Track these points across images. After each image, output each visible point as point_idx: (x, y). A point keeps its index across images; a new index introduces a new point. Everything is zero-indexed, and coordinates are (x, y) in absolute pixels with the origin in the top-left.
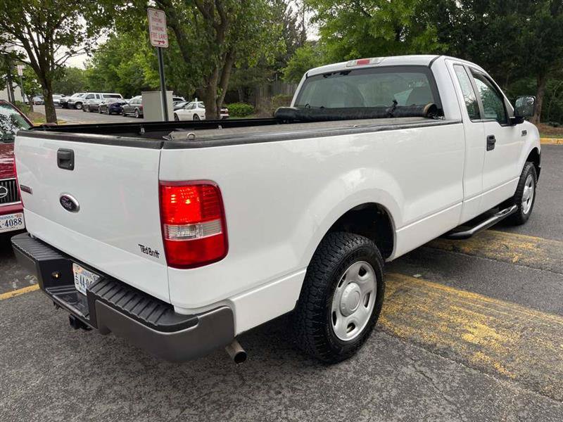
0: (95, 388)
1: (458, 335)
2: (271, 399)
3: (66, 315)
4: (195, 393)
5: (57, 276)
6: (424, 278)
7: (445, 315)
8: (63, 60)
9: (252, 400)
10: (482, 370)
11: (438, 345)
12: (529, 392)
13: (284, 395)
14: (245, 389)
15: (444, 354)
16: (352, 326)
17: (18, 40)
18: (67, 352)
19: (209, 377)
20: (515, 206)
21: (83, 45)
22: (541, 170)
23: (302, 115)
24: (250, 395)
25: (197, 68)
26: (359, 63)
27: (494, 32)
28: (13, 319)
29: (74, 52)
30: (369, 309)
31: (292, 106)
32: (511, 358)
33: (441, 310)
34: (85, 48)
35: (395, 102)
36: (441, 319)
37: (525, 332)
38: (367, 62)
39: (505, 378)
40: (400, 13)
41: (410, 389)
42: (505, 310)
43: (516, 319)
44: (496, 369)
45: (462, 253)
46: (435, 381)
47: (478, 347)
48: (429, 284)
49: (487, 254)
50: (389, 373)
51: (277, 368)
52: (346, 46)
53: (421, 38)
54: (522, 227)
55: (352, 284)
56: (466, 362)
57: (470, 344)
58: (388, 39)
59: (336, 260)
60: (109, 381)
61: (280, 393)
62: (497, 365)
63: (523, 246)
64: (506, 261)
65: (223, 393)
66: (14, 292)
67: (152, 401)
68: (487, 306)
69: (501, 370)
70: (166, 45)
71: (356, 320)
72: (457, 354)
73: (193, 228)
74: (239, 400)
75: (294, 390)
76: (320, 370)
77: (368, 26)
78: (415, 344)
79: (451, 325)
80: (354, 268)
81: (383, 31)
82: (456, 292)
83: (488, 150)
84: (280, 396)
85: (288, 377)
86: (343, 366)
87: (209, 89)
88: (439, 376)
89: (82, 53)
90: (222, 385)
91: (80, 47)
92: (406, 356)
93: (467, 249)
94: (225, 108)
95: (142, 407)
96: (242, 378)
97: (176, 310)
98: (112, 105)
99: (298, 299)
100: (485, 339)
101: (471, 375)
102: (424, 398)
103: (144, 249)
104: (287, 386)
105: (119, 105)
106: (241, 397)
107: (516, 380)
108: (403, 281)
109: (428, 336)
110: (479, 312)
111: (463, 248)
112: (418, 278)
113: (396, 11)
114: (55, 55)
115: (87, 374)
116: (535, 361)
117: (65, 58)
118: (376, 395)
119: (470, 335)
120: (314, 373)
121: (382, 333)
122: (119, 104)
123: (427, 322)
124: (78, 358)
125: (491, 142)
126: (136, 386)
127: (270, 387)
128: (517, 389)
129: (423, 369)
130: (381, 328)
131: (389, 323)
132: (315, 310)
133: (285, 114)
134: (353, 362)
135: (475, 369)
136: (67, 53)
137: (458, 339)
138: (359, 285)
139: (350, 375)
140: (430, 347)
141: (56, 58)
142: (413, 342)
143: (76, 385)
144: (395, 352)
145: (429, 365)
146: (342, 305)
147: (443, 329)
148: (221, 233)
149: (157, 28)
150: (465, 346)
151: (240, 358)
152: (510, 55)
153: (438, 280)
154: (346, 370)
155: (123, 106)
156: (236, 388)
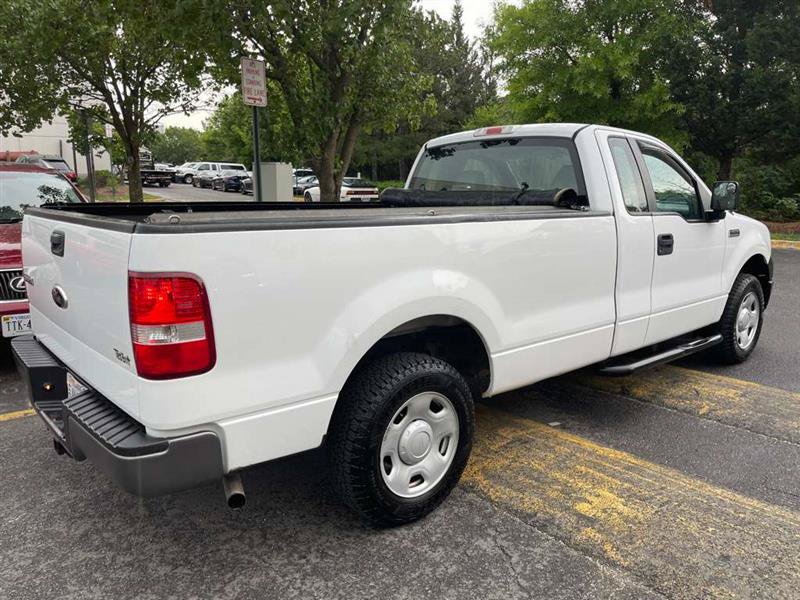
0: (81, 531)
1: (570, 504)
2: (290, 563)
3: (51, 437)
4: (199, 548)
5: (48, 387)
6: (563, 427)
7: (562, 476)
8: (155, 120)
9: (266, 562)
10: (586, 551)
11: (538, 515)
12: (641, 586)
13: (308, 561)
14: (265, 549)
15: (543, 528)
16: (418, 478)
17: (99, 92)
18: (64, 487)
19: (224, 531)
20: (719, 336)
21: (181, 101)
22: (773, 287)
23: (412, 198)
24: (265, 557)
25: (307, 133)
26: (489, 132)
27: (753, 88)
28: (15, 444)
29: (170, 110)
30: (447, 459)
31: (406, 187)
32: (630, 538)
33: (561, 469)
34: (183, 106)
35: (526, 186)
36: (556, 481)
37: (664, 508)
38: (499, 131)
39: (613, 564)
40: (616, 61)
41: (476, 569)
42: (651, 476)
43: (662, 488)
44: (605, 551)
45: (632, 397)
46: (514, 559)
47: (591, 521)
48: (564, 436)
49: (666, 401)
50: (457, 545)
51: (314, 528)
52: (540, 106)
53: (646, 95)
54: (737, 367)
55: (418, 422)
56: (567, 540)
57: (580, 516)
58: (599, 96)
59: (390, 386)
60: (100, 526)
61: (305, 557)
62: (608, 547)
63: (723, 392)
64: (689, 412)
65: (233, 552)
66: (26, 412)
67: (142, 553)
68: (629, 468)
69: (612, 555)
70: (264, 103)
71: (426, 472)
72: (559, 528)
73: (167, 331)
74: (249, 562)
75: (324, 555)
76: (369, 535)
77: (571, 79)
78: (509, 511)
79: (567, 491)
80: (421, 400)
81: (592, 86)
82: (597, 447)
83: (659, 254)
84: (304, 561)
85: (324, 538)
86: (402, 532)
87: (324, 161)
88: (523, 555)
89: (179, 112)
90: (236, 542)
91: (178, 104)
92: (490, 526)
93: (640, 392)
94: (374, 187)
95: (128, 559)
96: (264, 536)
97: (149, 431)
98: (230, 179)
99: (325, 432)
100: (604, 511)
101: (568, 556)
102: (489, 579)
103: (119, 355)
104: (318, 551)
106: (254, 558)
107: (627, 569)
108: (528, 428)
109: (531, 502)
110: (613, 476)
111: (635, 390)
112: (554, 427)
113: (611, 58)
114: (145, 112)
115: (77, 515)
116: (661, 547)
117: (158, 118)
118: (428, 570)
119: (587, 505)
120: (358, 537)
121: (471, 495)
122: (239, 178)
123: (535, 484)
124: (74, 495)
125: (665, 244)
126: (130, 535)
127: (295, 550)
128: (624, 581)
129: (505, 544)
130: (473, 487)
131: (485, 483)
132: (355, 451)
133: (392, 197)
134: (416, 528)
135: (576, 550)
136: (162, 111)
137: (568, 508)
138: (430, 423)
139: (406, 543)
140: (526, 517)
141: (147, 116)
142: (508, 509)
143: (60, 527)
144: (478, 520)
145: (516, 539)
146: (401, 449)
147: (554, 495)
148: (204, 338)
149: (252, 82)
150: (573, 519)
151: (237, 501)
152: (777, 123)
153: (580, 432)
154: (402, 537)
155: (243, 181)
156: (252, 547)
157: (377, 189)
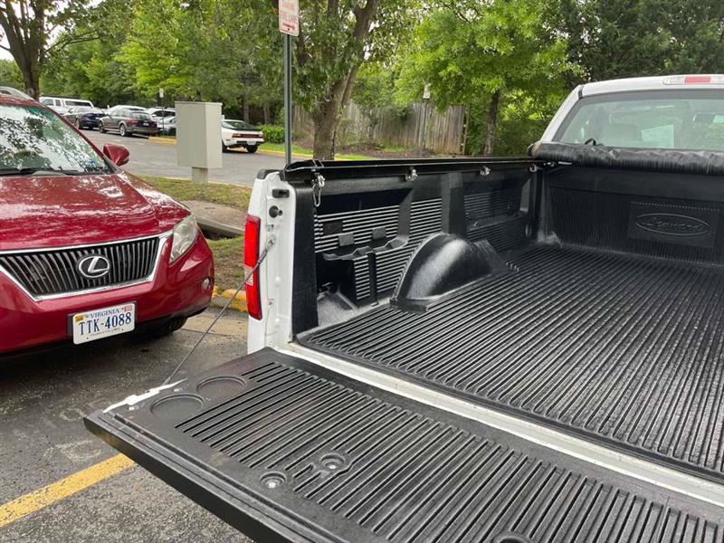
26: (687, 81)
38: (708, 80)
70: (296, 32)
94: (259, 130)
105: (94, 116)
155: (101, 119)
157: (261, 133)
